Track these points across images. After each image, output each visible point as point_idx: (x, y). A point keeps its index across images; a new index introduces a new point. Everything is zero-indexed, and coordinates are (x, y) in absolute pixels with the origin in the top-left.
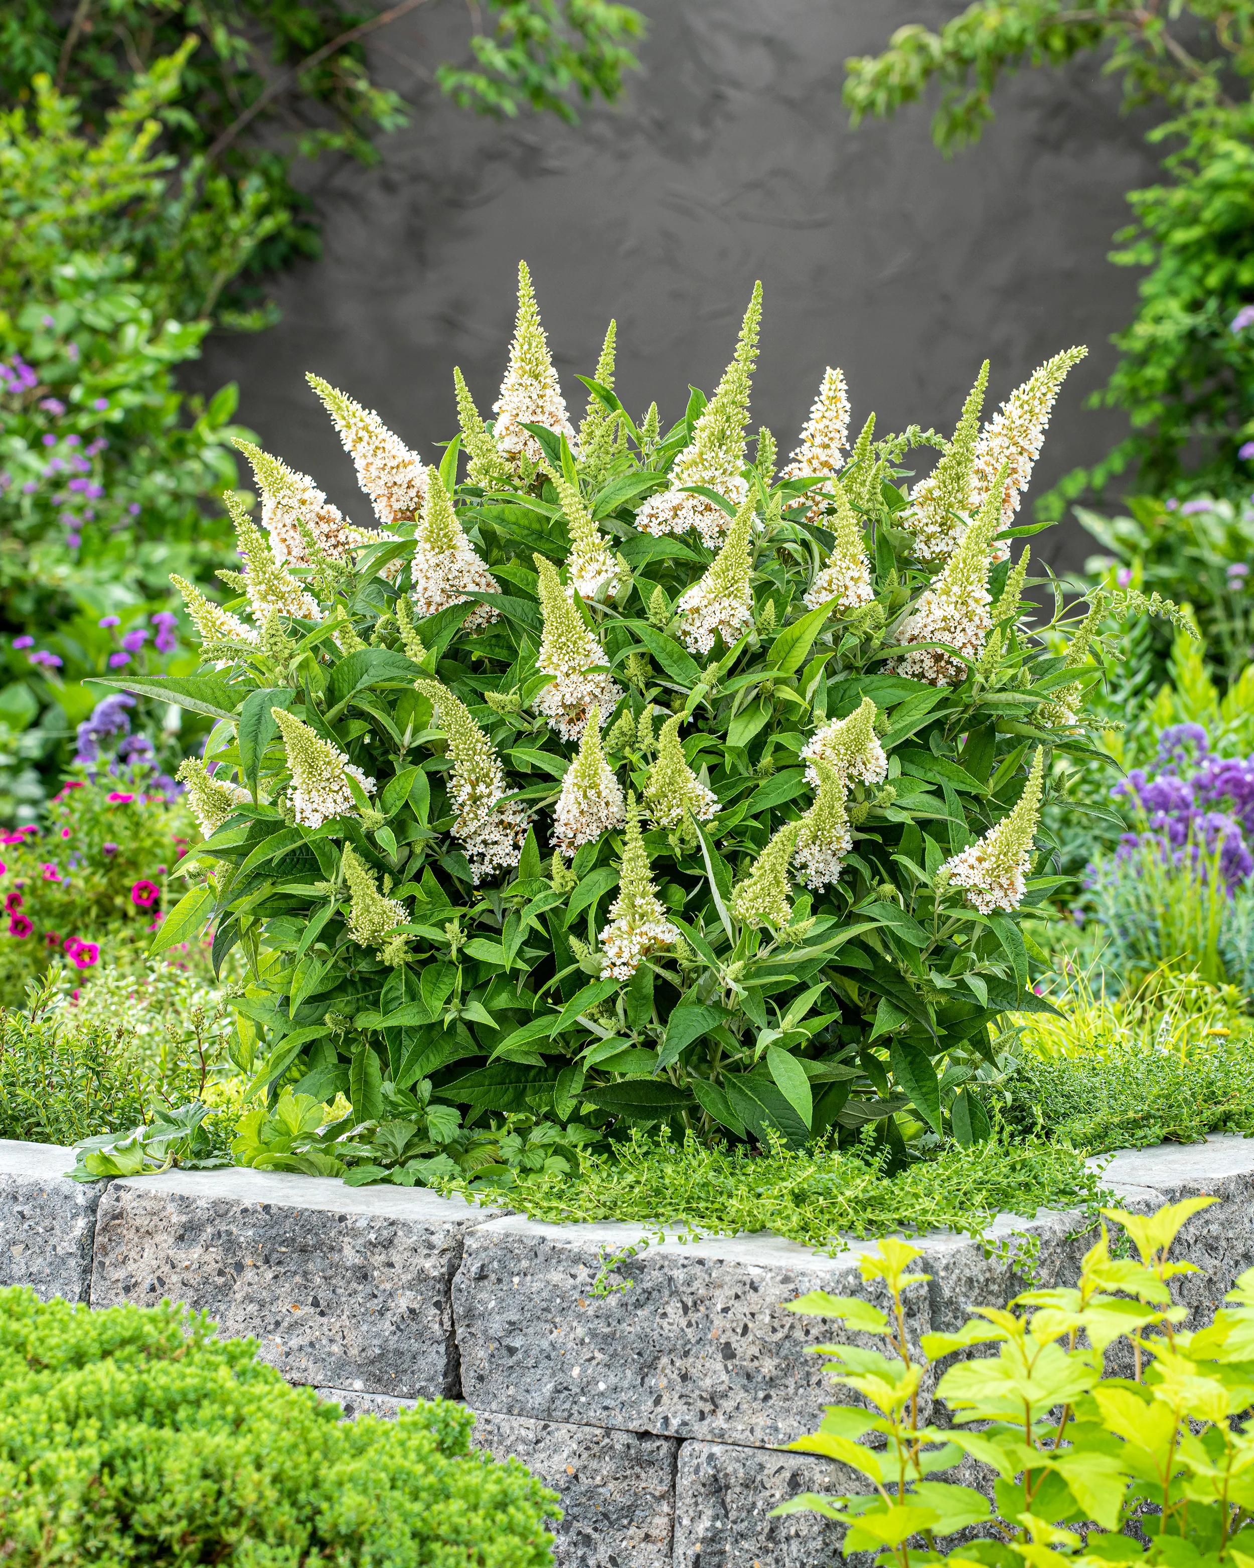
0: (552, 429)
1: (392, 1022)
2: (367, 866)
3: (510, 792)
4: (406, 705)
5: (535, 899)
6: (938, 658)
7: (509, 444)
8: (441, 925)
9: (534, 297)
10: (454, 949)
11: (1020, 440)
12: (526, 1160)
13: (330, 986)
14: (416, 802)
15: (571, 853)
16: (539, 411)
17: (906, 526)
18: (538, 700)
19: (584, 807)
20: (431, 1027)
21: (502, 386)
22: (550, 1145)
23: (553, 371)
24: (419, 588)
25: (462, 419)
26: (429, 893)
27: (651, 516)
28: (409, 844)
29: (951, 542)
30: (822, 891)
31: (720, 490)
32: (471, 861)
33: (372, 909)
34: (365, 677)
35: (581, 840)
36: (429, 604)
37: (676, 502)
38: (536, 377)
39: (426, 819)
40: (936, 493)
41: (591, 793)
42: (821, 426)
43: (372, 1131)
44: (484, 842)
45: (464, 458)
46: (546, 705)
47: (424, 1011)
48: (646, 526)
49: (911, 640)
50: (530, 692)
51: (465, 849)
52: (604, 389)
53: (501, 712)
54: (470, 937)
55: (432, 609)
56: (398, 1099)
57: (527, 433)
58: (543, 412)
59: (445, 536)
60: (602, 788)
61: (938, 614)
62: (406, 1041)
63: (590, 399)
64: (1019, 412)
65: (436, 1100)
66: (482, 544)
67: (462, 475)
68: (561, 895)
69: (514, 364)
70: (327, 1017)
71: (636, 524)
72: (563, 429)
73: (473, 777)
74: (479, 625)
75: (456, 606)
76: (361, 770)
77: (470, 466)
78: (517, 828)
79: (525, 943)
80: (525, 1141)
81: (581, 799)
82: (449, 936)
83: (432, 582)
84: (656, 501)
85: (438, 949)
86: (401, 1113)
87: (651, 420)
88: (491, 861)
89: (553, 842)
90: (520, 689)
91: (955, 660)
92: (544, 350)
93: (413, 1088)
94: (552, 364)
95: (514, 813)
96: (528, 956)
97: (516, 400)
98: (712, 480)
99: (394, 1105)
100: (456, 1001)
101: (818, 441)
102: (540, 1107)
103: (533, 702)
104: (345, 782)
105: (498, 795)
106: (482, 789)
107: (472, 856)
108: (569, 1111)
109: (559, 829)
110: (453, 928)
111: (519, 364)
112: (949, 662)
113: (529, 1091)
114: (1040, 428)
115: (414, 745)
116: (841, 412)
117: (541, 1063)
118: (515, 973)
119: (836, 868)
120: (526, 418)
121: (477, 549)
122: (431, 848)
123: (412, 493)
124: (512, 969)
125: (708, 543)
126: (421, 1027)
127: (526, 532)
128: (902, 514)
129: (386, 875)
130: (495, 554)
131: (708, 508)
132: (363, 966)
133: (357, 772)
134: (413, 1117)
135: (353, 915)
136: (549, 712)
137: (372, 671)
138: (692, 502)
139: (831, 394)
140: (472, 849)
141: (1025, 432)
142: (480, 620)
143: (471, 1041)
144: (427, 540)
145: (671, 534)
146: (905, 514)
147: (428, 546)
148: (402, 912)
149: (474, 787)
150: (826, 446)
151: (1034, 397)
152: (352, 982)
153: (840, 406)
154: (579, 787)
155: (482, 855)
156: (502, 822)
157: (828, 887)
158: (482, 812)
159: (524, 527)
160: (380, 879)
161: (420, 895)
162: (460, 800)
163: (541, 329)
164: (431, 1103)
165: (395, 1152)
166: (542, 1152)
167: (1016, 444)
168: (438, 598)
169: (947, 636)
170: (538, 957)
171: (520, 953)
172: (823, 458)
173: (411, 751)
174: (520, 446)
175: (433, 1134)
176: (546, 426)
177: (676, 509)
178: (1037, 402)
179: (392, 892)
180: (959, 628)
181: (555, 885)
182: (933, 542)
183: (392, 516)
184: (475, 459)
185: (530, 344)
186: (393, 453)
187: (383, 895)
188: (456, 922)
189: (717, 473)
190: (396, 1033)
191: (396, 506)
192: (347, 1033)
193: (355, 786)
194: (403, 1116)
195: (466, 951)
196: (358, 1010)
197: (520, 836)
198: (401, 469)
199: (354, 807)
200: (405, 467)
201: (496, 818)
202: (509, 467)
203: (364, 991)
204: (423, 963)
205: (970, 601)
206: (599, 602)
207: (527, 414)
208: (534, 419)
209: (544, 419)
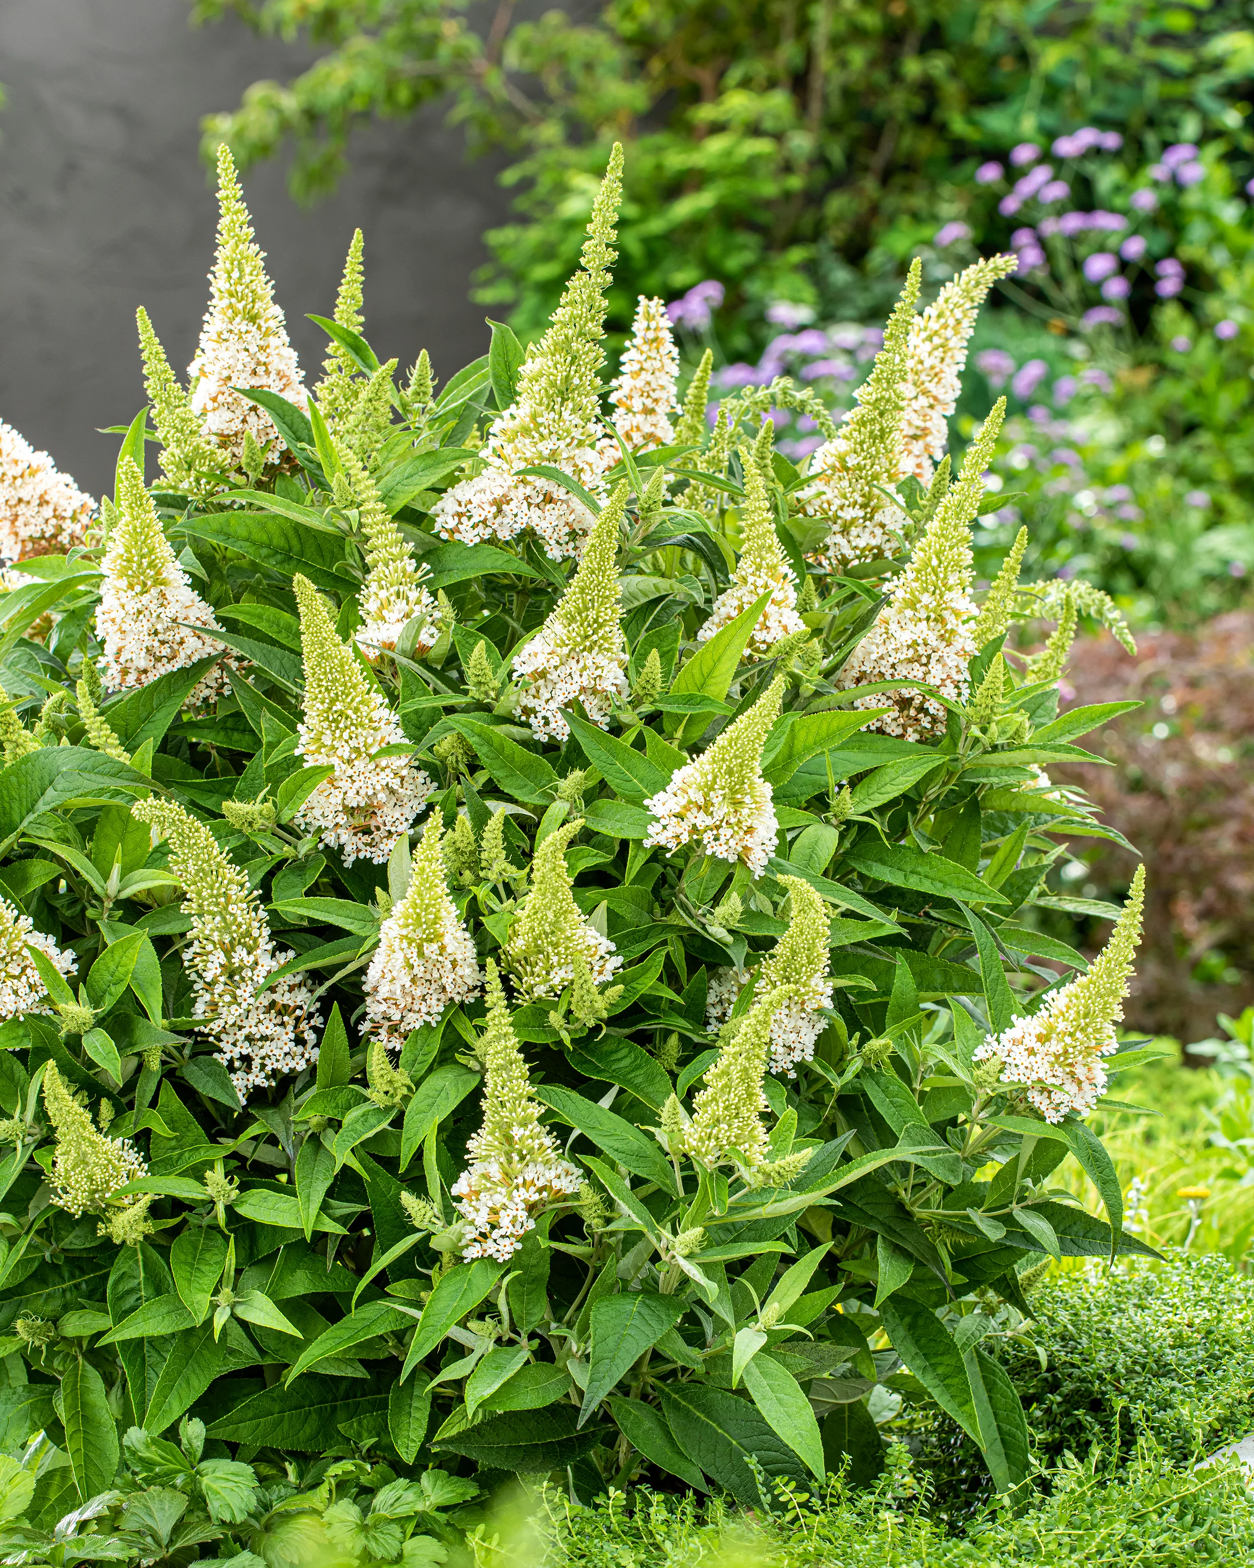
0: (282, 395)
1: (130, 1331)
2: (73, 1089)
3: (282, 958)
4: (108, 830)
5: (345, 1122)
6: (904, 703)
7: (218, 421)
8: (198, 1173)
9: (242, 199)
10: (220, 1209)
11: (931, 386)
12: (373, 1545)
13: (20, 1278)
14: (140, 986)
15: (396, 1044)
16: (261, 370)
17: (810, 511)
18: (303, 807)
19: (419, 971)
20: (189, 1332)
21: (202, 336)
22: (409, 1518)
23: (277, 310)
24: (110, 648)
25: (151, 387)
26: (172, 1123)
27: (460, 515)
28: (139, 1054)
29: (878, 531)
30: (792, 1075)
31: (568, 470)
32: (231, 1069)
33: (92, 1159)
34: (50, 793)
35: (414, 1022)
36: (125, 672)
37: (498, 493)
38: (253, 319)
39: (158, 1011)
40: (851, 462)
41: (431, 949)
42: (640, 383)
43: (116, 1512)
44: (249, 1039)
45: (153, 449)
46: (317, 813)
47: (179, 1308)
48: (452, 532)
49: (858, 681)
50: (291, 797)
51: (220, 1051)
52: (350, 334)
53: (247, 830)
54: (243, 1187)
55: (131, 679)
56: (152, 1454)
57: (247, 403)
58: (267, 372)
59: (151, 565)
60: (447, 940)
61: (905, 637)
62: (152, 1357)
63: (329, 350)
64: (928, 346)
65: (212, 1449)
66: (202, 573)
67: (153, 471)
68: (388, 1109)
69: (218, 303)
70: (19, 1324)
71: (437, 527)
72: (298, 396)
73: (227, 939)
74: (205, 699)
75: (172, 674)
76: (52, 940)
77: (163, 458)
78: (298, 1012)
79: (330, 1193)
80: (366, 1511)
81: (415, 961)
82: (211, 1191)
83: (130, 638)
84: (461, 491)
85: (191, 1208)
86: (158, 1476)
87: (422, 376)
88: (263, 1066)
89: (365, 1027)
90: (272, 793)
91: (933, 706)
92: (263, 278)
93: (172, 1434)
94: (275, 300)
95: (291, 989)
96: (339, 1213)
97: (226, 355)
98: (553, 456)
99: (148, 1464)
100: (227, 1291)
101: (637, 404)
102: (360, 1436)
103: (292, 814)
104: (31, 960)
105: (267, 964)
106: (240, 955)
107: (231, 1061)
108: (415, 1448)
109: (374, 1008)
110: (216, 1176)
111: (225, 302)
112: (922, 709)
113: (341, 1415)
114: (955, 369)
115: (124, 895)
116: (667, 361)
117: (361, 1373)
118: (320, 1237)
119: (809, 1038)
120: (244, 381)
121: (198, 585)
122: (169, 1055)
123: (48, 512)
124: (315, 1233)
125: (554, 553)
126: (173, 1335)
127: (264, 552)
128: (800, 494)
129: (104, 1102)
130: (217, 589)
131: (549, 499)
132: (74, 1241)
133: (46, 943)
134: (179, 1480)
135: (60, 1168)
136: (323, 823)
137: (60, 784)
138: (522, 491)
139: (651, 335)
140: (230, 1051)
141: (936, 375)
142: (207, 692)
143: (248, 1343)
144: (122, 574)
145: (492, 541)
146: (805, 494)
147: (123, 583)
148: (133, 1157)
149: (228, 953)
150: (648, 411)
151: (945, 326)
152: (55, 1267)
153: (663, 351)
154: (411, 942)
155: (246, 1060)
156: (273, 1004)
157: (799, 1066)
158: (245, 992)
159: (262, 545)
160: (93, 1107)
161: (159, 1127)
162: (209, 976)
163: (257, 247)
164: (205, 1457)
165: (157, 1542)
166: (396, 1530)
167: (925, 393)
168: (142, 662)
169: (918, 671)
170: (354, 1213)
171: (324, 1207)
172: (647, 429)
173: (119, 904)
174: (236, 426)
175: (214, 1506)
176: (274, 390)
177: (499, 505)
178: (949, 333)
179: (115, 1125)
180: (935, 657)
181: (376, 1095)
182: (854, 531)
183: (18, 548)
184: (173, 448)
185: (241, 271)
186: (14, 455)
187: (99, 1130)
188: (219, 1168)
189: (562, 444)
190: (136, 1346)
191: (24, 533)
192: (50, 1346)
193: (47, 968)
194: (164, 1480)
195: (242, 1210)
196: (66, 1308)
197: (304, 1026)
198: (27, 479)
199: (46, 999)
200: (33, 474)
201: (265, 1000)
202: (223, 456)
203: (73, 1277)
204: (174, 1232)
205: (946, 614)
206: (404, 653)
207: (244, 375)
208: (255, 382)
209: (270, 382)
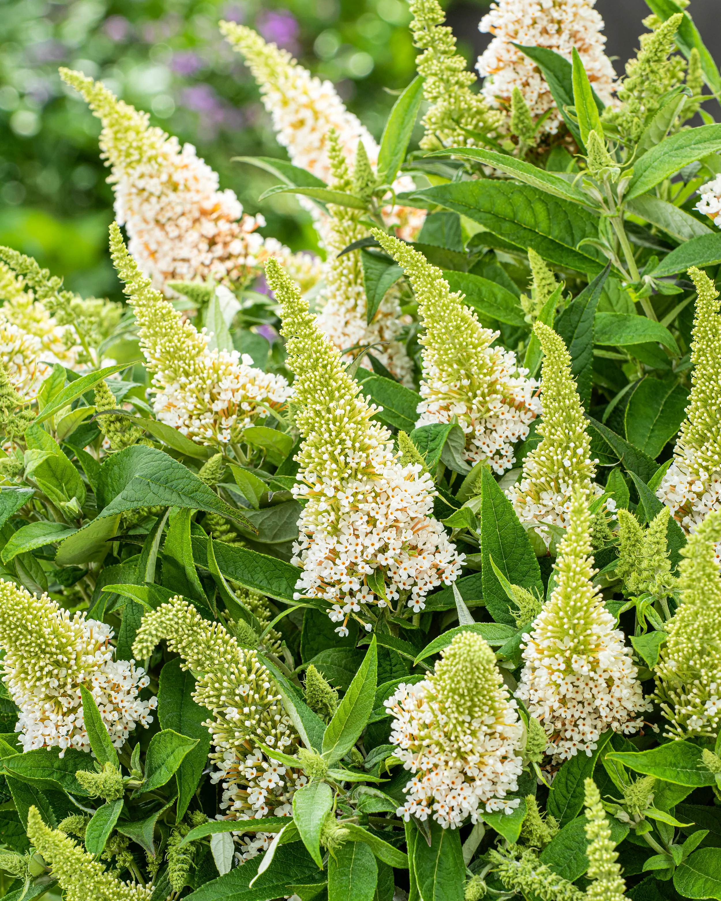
16: (552, 28)
58: (559, 31)
120: (531, 39)
176: (563, 53)
207: (532, 32)
208: (544, 41)
209: (561, 42)
